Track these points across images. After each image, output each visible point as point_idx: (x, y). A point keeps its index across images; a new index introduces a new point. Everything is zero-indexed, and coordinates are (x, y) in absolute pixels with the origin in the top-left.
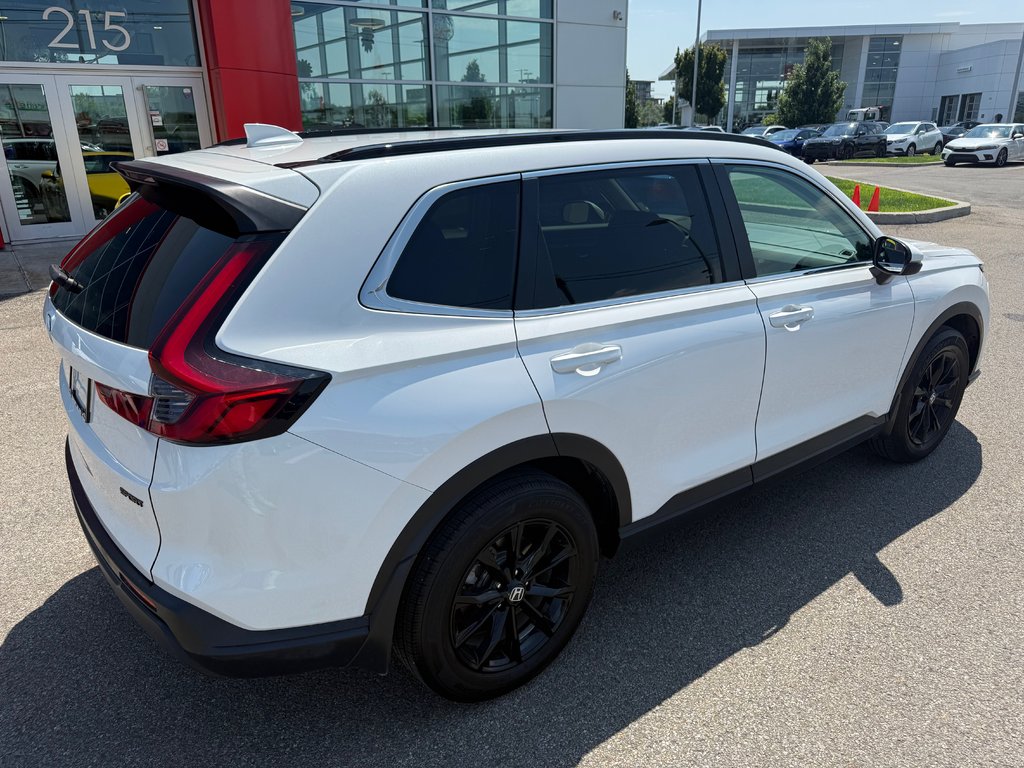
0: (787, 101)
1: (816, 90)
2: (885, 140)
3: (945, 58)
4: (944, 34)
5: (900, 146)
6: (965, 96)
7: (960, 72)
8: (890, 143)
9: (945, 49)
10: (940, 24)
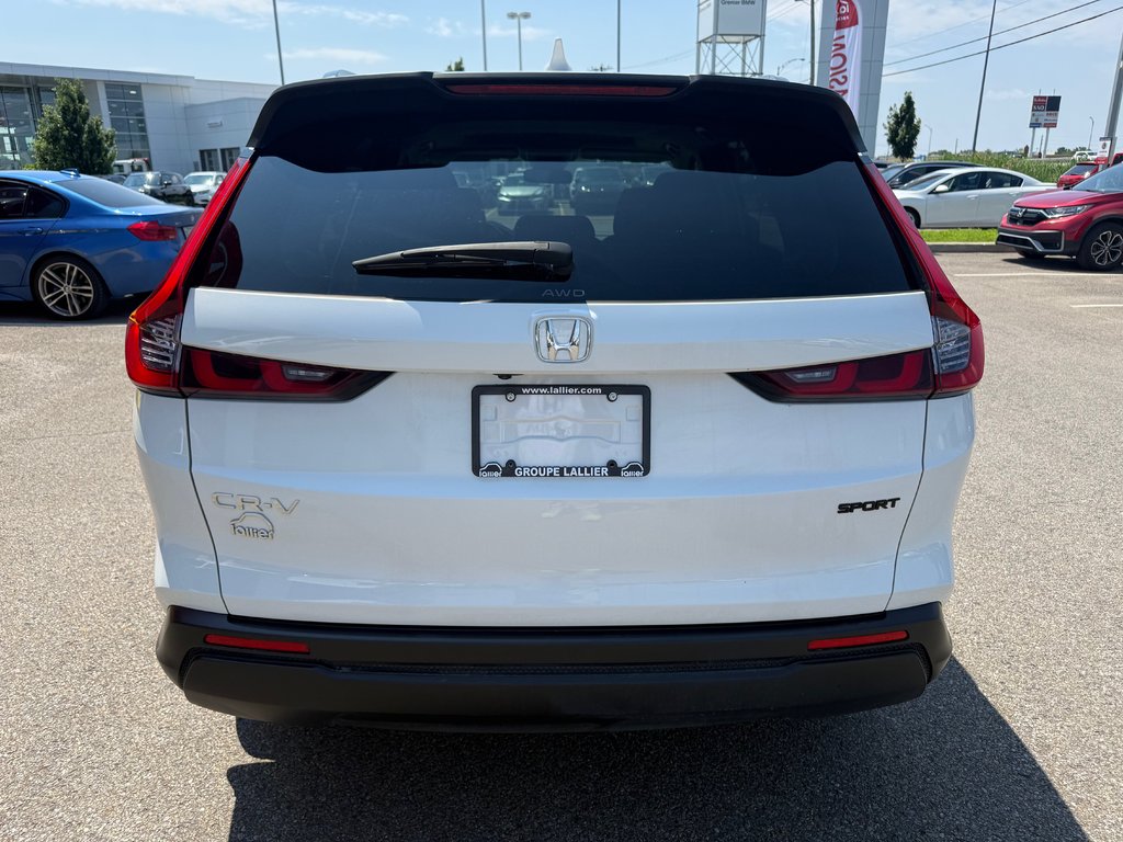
0: (47, 149)
1: (80, 136)
2: (189, 191)
3: (190, 111)
4: (182, 87)
5: (205, 197)
6: (223, 151)
7: (211, 126)
8: (195, 193)
9: (188, 102)
10: (176, 77)
